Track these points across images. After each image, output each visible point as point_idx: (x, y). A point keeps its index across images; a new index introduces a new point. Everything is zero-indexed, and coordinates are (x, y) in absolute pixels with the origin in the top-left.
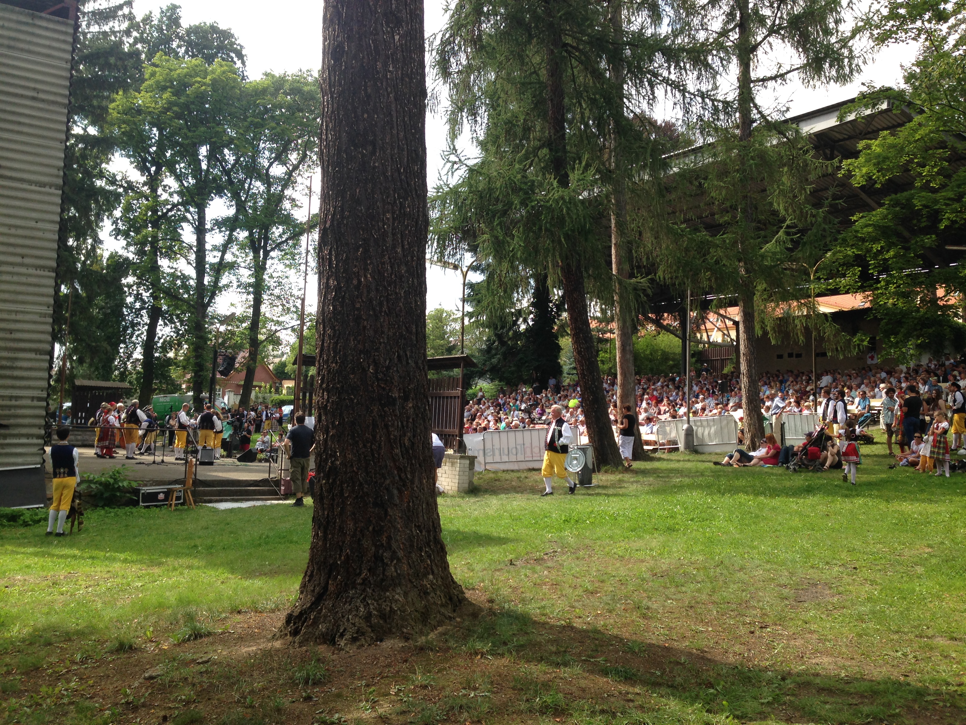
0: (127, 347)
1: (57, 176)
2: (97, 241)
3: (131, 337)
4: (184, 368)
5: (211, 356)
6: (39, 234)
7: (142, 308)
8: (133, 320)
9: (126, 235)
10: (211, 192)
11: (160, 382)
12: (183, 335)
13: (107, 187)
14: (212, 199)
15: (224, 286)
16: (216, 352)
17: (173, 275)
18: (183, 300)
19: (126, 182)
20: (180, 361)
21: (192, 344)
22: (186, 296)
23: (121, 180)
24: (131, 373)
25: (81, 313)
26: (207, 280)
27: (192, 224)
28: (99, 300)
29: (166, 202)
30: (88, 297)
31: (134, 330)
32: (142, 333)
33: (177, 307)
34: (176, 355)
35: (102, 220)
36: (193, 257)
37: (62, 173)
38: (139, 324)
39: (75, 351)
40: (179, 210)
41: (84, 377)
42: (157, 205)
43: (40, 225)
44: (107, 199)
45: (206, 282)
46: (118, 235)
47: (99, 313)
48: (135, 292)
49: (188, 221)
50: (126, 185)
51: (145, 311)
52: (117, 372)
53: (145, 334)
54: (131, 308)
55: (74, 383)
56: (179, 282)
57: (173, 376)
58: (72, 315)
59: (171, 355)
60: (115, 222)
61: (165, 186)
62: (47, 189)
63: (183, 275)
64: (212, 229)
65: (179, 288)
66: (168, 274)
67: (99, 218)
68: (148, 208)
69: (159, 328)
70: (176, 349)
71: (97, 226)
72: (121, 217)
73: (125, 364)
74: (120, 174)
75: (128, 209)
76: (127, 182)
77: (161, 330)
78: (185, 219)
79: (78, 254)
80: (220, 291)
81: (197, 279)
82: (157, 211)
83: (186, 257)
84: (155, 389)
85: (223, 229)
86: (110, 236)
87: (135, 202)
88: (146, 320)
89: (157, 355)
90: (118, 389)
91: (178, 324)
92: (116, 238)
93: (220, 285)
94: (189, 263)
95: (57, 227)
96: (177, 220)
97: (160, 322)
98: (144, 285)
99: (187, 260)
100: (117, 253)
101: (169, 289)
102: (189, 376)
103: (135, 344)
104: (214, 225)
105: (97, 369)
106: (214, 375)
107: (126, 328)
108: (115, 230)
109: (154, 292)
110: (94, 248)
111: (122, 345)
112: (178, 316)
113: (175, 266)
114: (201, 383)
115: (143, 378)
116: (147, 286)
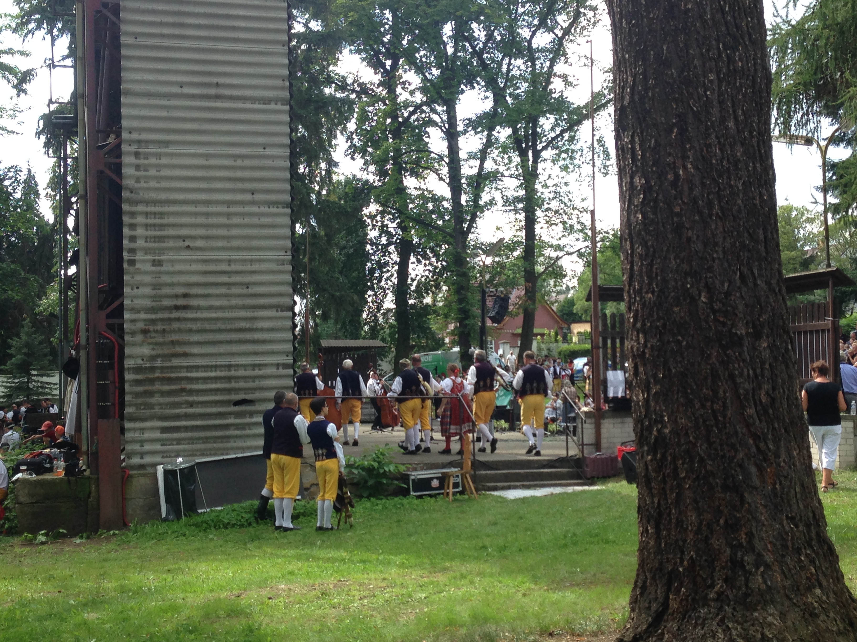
0: (375, 295)
1: (283, 88)
2: (332, 164)
3: (380, 281)
4: (446, 316)
5: (478, 297)
6: (269, 163)
7: (390, 244)
8: (380, 260)
9: (363, 152)
10: (460, 83)
11: (418, 337)
12: (440, 274)
13: (339, 95)
14: (462, 92)
15: (486, 204)
16: (483, 293)
17: (422, 197)
18: (438, 228)
19: (359, 85)
20: (440, 308)
21: (453, 284)
22: (440, 223)
23: (353, 84)
24: (383, 328)
25: (320, 256)
26: (464, 199)
27: (440, 127)
28: (341, 238)
29: (406, 105)
30: (326, 235)
31: (382, 272)
32: (392, 275)
33: (430, 238)
34: (435, 300)
35: (335, 137)
36: (445, 170)
37: (287, 84)
38: (387, 264)
39: (317, 304)
40: (423, 112)
41: (329, 336)
42: (397, 109)
43: (269, 151)
44: (338, 110)
45: (463, 202)
46: (354, 153)
47: (340, 254)
48: (379, 224)
49: (435, 124)
50: (358, 89)
51: (393, 247)
52: (366, 328)
53: (396, 275)
54: (377, 245)
55: (320, 344)
56: (430, 206)
57: (434, 327)
58: (311, 260)
59: (428, 300)
60: (350, 138)
61: (404, 83)
62: (272, 106)
63: (434, 196)
64: (465, 132)
65: (432, 212)
66: (417, 197)
67: (331, 135)
68: (386, 115)
69: (411, 266)
70: (433, 293)
71: (331, 146)
72: (356, 130)
73: (375, 316)
74: (351, 76)
75: (363, 118)
76: (360, 85)
77: (414, 270)
78: (431, 122)
79: (312, 182)
80: (482, 212)
81: (452, 198)
82: (397, 117)
83: (436, 171)
84: (413, 347)
85: (479, 130)
86: (346, 156)
87: (371, 109)
88: (395, 257)
89: (411, 302)
90: (370, 348)
91: (434, 260)
92: (353, 158)
93: (481, 203)
94: (441, 179)
95: (287, 152)
96: (422, 126)
97: (412, 259)
98: (389, 213)
99: (438, 175)
100: (354, 176)
101: (420, 215)
102: (452, 327)
103: (384, 290)
104: (467, 126)
105: (344, 324)
106: (483, 322)
107: (372, 271)
108: (350, 147)
109: (402, 222)
110: (329, 172)
111: (370, 293)
112: (432, 250)
113: (424, 187)
114: (469, 334)
115: (398, 332)
116: (393, 214)
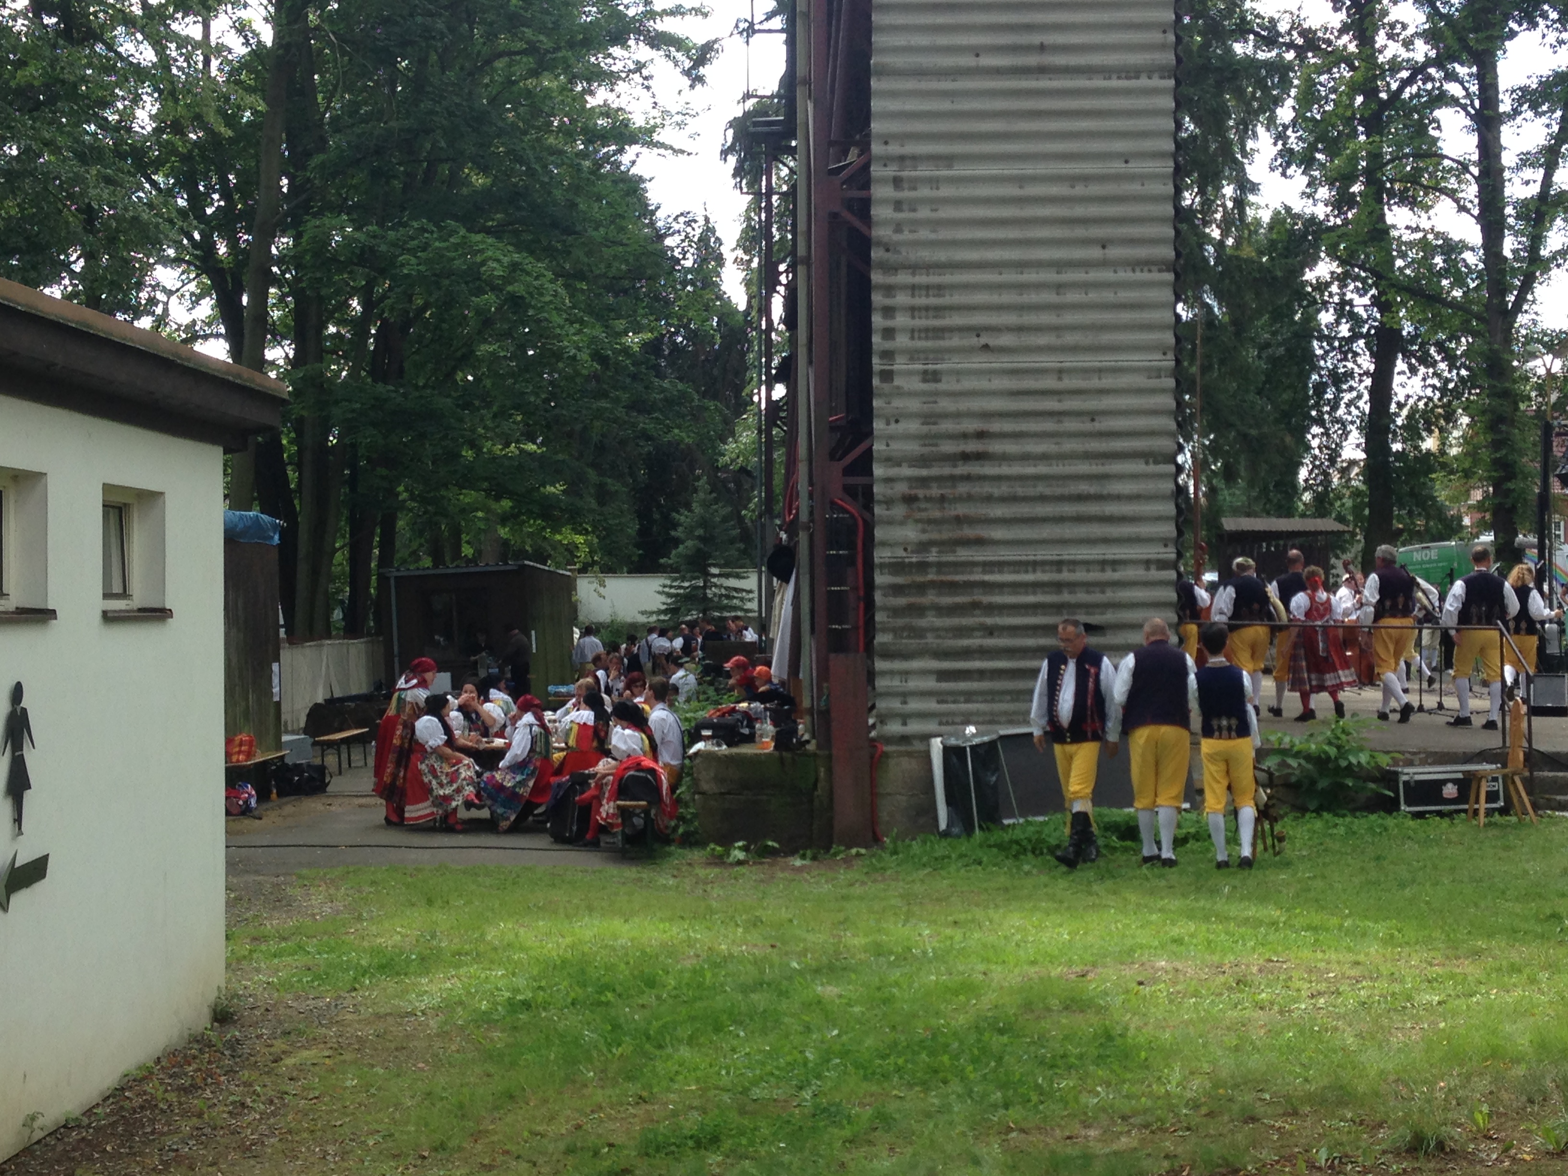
0: (1326, 434)
1: (1163, 47)
2: (1246, 186)
3: (1335, 407)
4: (1467, 474)
5: (1534, 436)
6: (1134, 188)
7: (1355, 336)
8: (1336, 367)
9: (1307, 161)
10: (1507, 17)
11: (1410, 513)
12: (1456, 393)
13: (1262, 56)
14: (1513, 34)
15: (1554, 257)
16: (1548, 430)
17: (1423, 244)
18: (1454, 304)
19: (1301, 34)
20: (1456, 458)
21: (1483, 412)
22: (1457, 293)
23: (1289, 33)
24: (1340, 497)
25: (1222, 362)
26: (1509, 245)
27: (1464, 107)
28: (1261, 328)
29: (1395, 66)
30: (1234, 322)
31: (1339, 390)
32: (1359, 397)
33: (1438, 324)
34: (1443, 442)
35: (1255, 135)
36: (1471, 192)
37: (1171, 38)
38: (1350, 375)
39: (1214, 450)
40: (1429, 78)
41: (1236, 512)
42: (1375, 78)
43: (1135, 167)
44: (1261, 84)
45: (1507, 253)
46: (1289, 165)
47: (1259, 357)
48: (1336, 299)
49: (1454, 101)
50: (1300, 41)
51: (1361, 342)
52: (1307, 497)
53: (1366, 397)
54: (1330, 339)
55: (1220, 527)
56: (1438, 260)
57: (1442, 495)
58: (1206, 369)
59: (1430, 444)
60: (1281, 136)
61: (1392, 26)
62: (1144, 82)
63: (1446, 240)
64: (1516, 112)
65: (1441, 274)
66: (1411, 244)
67: (1246, 132)
68: (1354, 88)
69: (1397, 380)
70: (1441, 430)
71: (1245, 154)
72: (1294, 121)
73: (1326, 474)
74: (1287, 17)
75: (1308, 97)
76: (1304, 33)
77: (1403, 385)
78: (1442, 99)
79: (1206, 223)
80: (1546, 270)
81: (1485, 246)
82: (1377, 90)
83: (1452, 194)
84: (1400, 532)
85: (1545, 108)
86: (1272, 169)
87: (1323, 78)
88: (1366, 363)
89: (1397, 447)
91: (1443, 366)
92: (1285, 173)
93: (1544, 253)
94: (1462, 209)
95: (1168, 166)
96: (1426, 105)
97: (1400, 365)
98: (1356, 278)
99: (1457, 201)
100: (1288, 209)
101: (1417, 279)
102: (1477, 495)
103: (1343, 424)
104: (1520, 101)
105: (1265, 490)
106: (1546, 486)
107: (1320, 389)
108: (1281, 154)
109: (1381, 294)
110: (1240, 203)
111: (1316, 430)
112: (1441, 347)
113: (1425, 224)
114: (1513, 509)
115: (1370, 505)
116: (1364, 281)
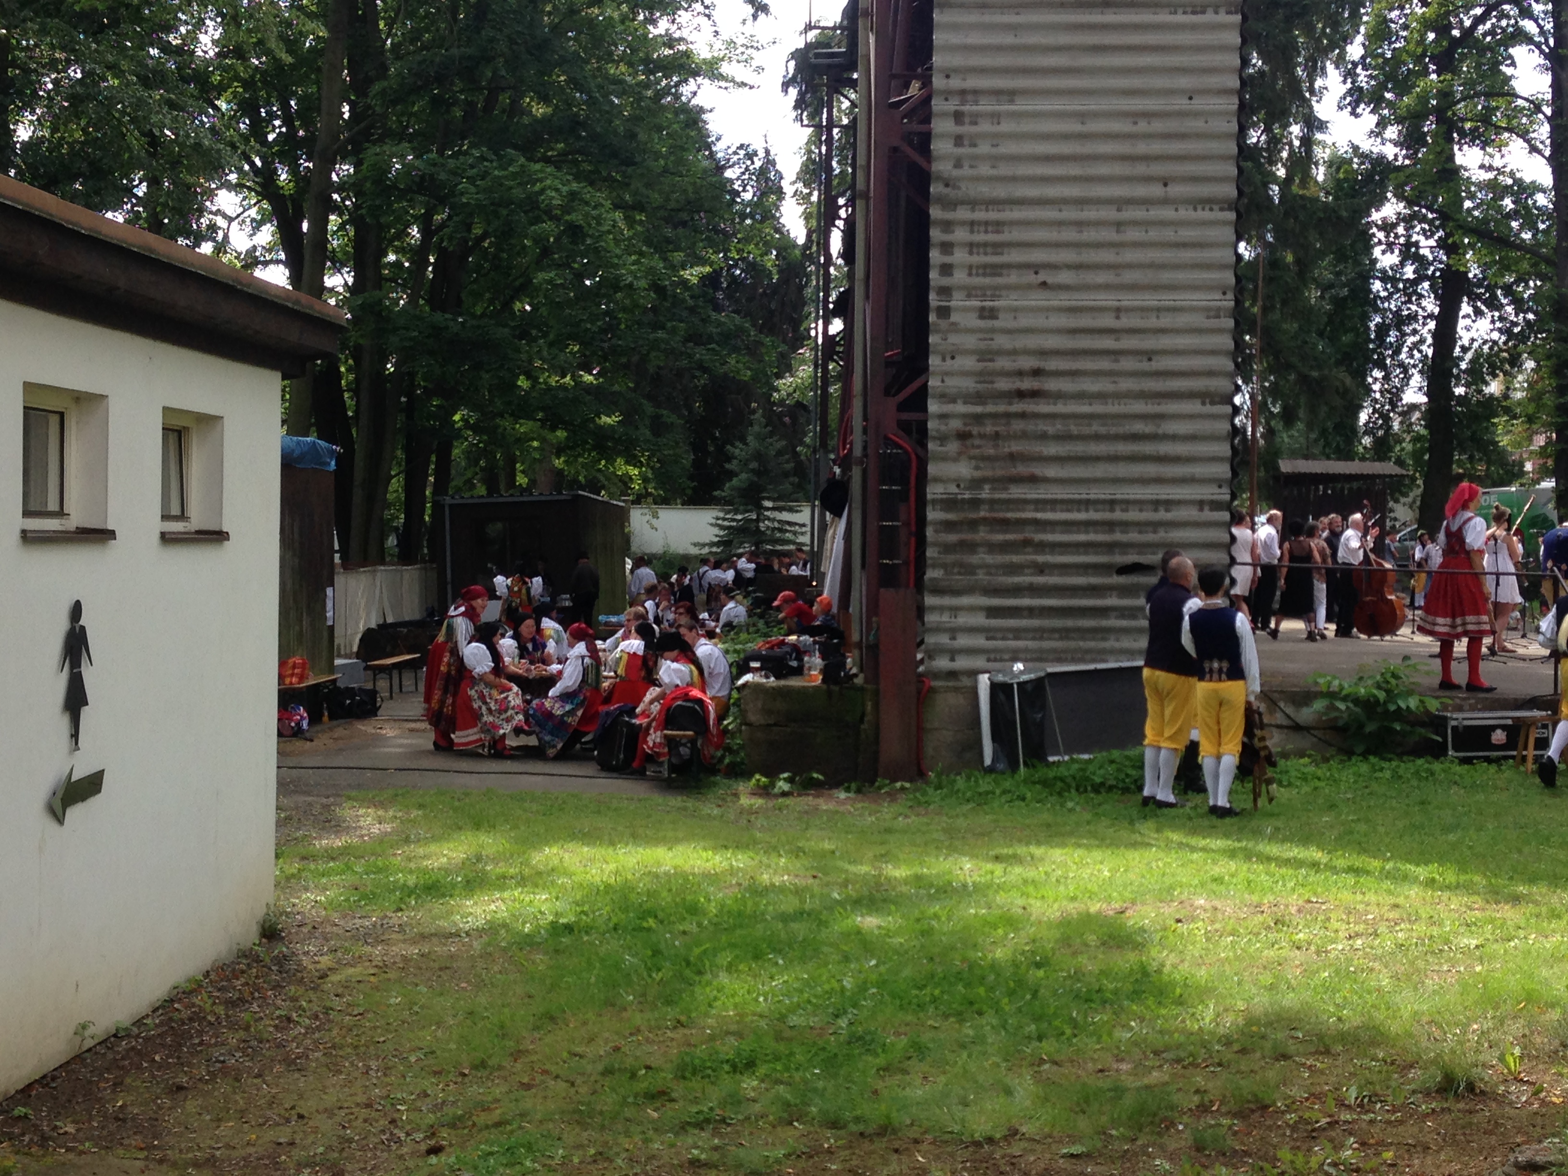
0: (1387, 378)
2: (1313, 124)
3: (1397, 352)
4: (1530, 419)
6: (1198, 125)
7: (1420, 278)
8: (1400, 309)
9: (1376, 100)
11: (1471, 458)
12: (1522, 338)
17: (1492, 185)
18: (1521, 246)
20: (1519, 403)
21: (1548, 357)
22: (1527, 236)
24: (1400, 442)
25: (1284, 303)
27: (1538, 46)
28: (1324, 270)
30: (1298, 261)
31: (1404, 335)
32: (1422, 341)
33: (1505, 267)
34: (1507, 386)
35: (1324, 73)
36: (1543, 132)
38: (1413, 317)
39: (1274, 392)
40: (1503, 15)
41: (1294, 454)
42: (1448, 13)
43: (1199, 103)
46: (1358, 103)
47: (1322, 297)
48: (1402, 240)
49: (1528, 39)
51: (1426, 285)
52: (1367, 441)
53: (1430, 340)
54: (1394, 280)
55: (1277, 468)
56: (1508, 203)
57: (1504, 441)
58: (1265, 310)
59: (1494, 388)
60: (1349, 74)
62: (1210, 17)
63: (1518, 182)
65: (1510, 216)
66: (1480, 186)
67: (1315, 69)
68: (1427, 24)
69: (1462, 323)
70: (1506, 373)
71: (1312, 91)
72: (1363, 58)
73: (1386, 418)
75: (1379, 34)
77: (1468, 329)
78: (1520, 36)
79: (1272, 162)
81: (1556, 187)
82: (1450, 27)
83: (1524, 135)
86: (1340, 108)
87: (1394, 14)
88: (1431, 305)
89: (1459, 391)
90: (1372, 477)
91: (1509, 309)
92: (1354, 114)
94: (1534, 149)
95: (1233, 103)
96: (1499, 43)
97: (1466, 308)
98: (1423, 219)
99: (1528, 141)
100: (1356, 148)
101: (1485, 221)
102: (1540, 440)
103: (1405, 368)
105: (1324, 432)
107: (1383, 331)
108: (1350, 92)
109: (1448, 235)
110: (1307, 142)
111: (1378, 374)
112: (1508, 290)
113: (1497, 162)
115: (1430, 450)
116: (1431, 222)
